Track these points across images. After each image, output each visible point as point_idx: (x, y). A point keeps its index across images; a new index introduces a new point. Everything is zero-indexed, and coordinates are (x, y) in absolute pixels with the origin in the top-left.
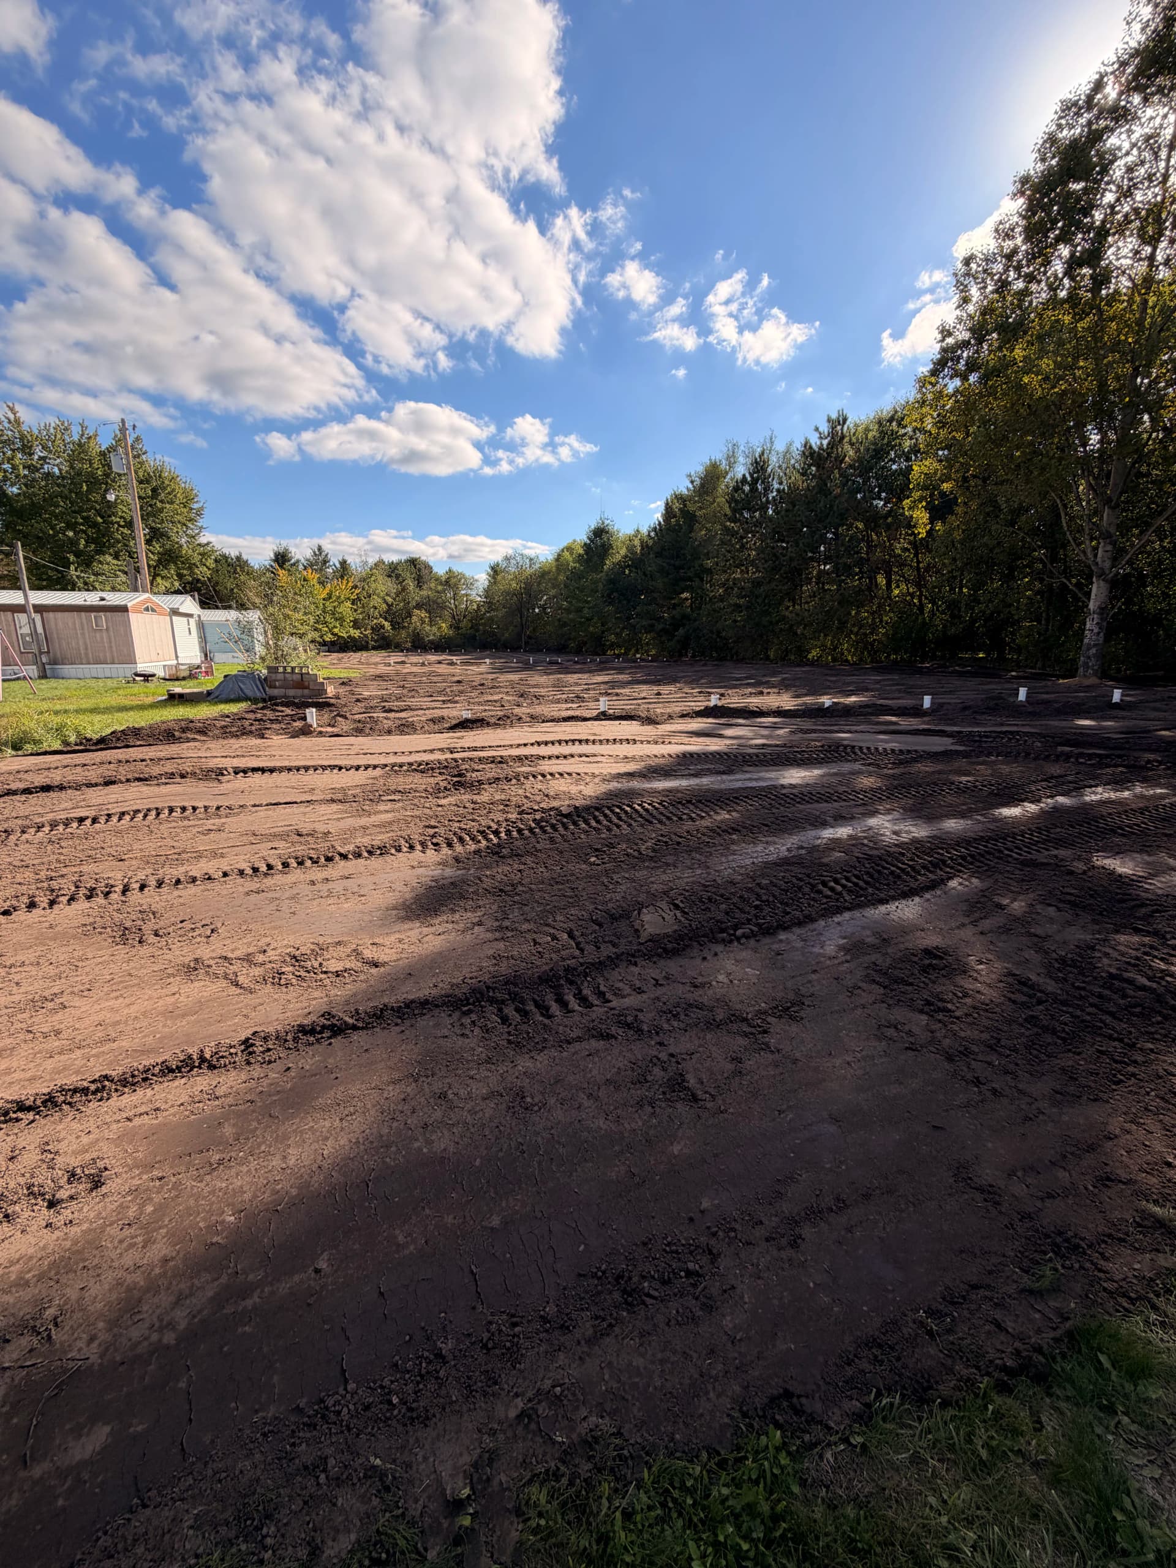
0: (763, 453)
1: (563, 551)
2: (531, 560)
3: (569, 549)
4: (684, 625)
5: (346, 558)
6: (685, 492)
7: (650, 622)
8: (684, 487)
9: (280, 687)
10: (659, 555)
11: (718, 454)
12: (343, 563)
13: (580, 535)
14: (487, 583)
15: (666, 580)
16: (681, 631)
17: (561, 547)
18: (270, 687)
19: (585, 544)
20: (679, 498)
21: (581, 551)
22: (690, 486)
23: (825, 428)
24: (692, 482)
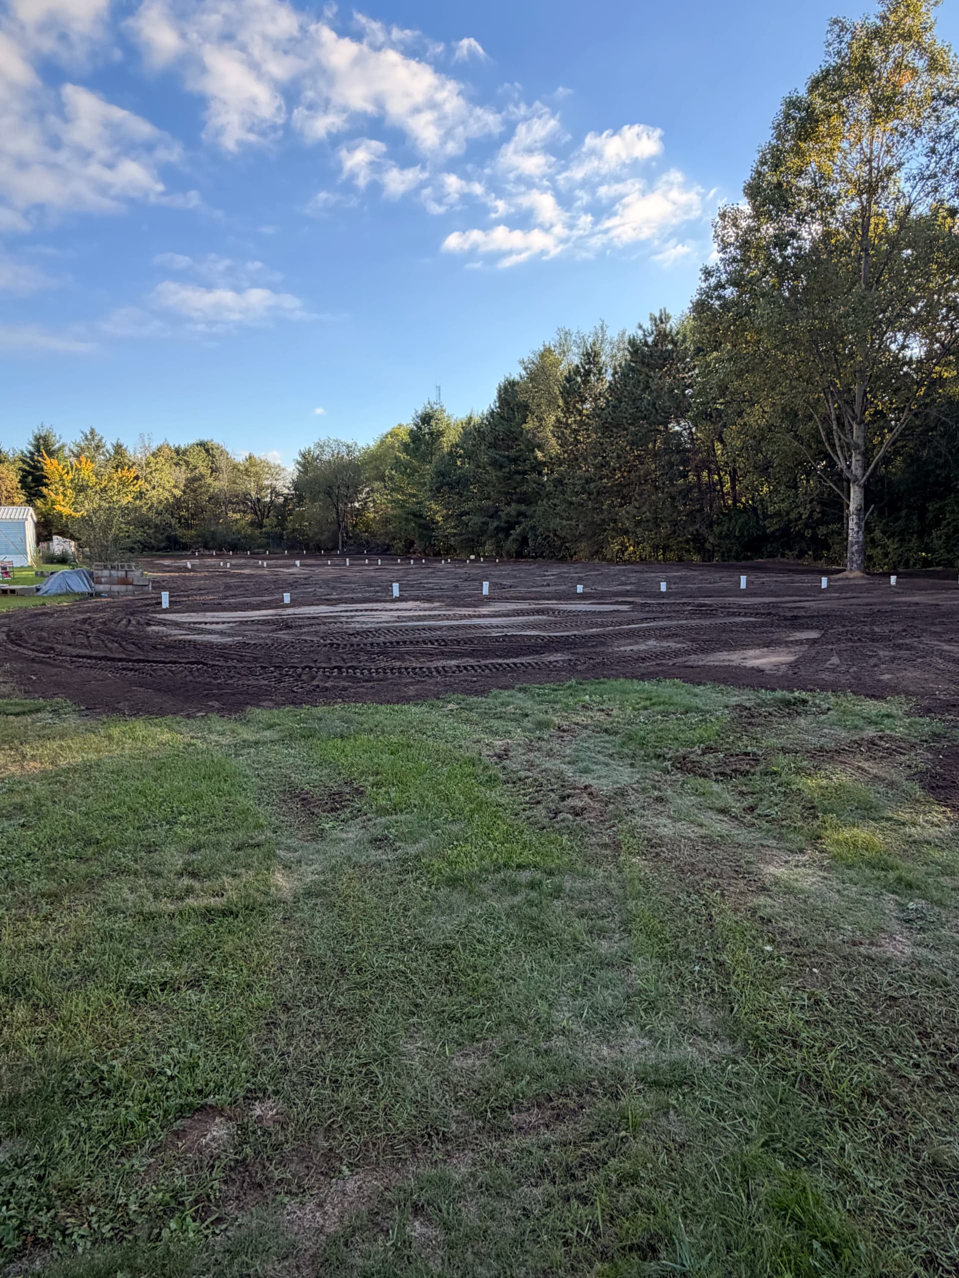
0: (594, 344)
1: (386, 437)
2: (348, 447)
3: (393, 434)
4: (519, 523)
5: (121, 442)
6: (517, 378)
7: (484, 519)
8: (517, 373)
9: (106, 583)
10: (493, 446)
11: (551, 339)
12: (118, 449)
13: (407, 420)
14: (297, 473)
15: (500, 474)
16: (518, 530)
17: (385, 432)
18: (96, 583)
19: (411, 431)
20: (512, 384)
21: (407, 439)
22: (523, 373)
23: (648, 325)
24: (525, 369)
